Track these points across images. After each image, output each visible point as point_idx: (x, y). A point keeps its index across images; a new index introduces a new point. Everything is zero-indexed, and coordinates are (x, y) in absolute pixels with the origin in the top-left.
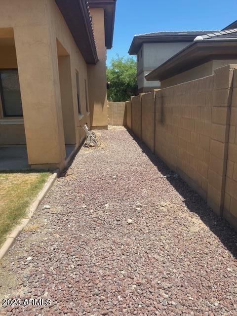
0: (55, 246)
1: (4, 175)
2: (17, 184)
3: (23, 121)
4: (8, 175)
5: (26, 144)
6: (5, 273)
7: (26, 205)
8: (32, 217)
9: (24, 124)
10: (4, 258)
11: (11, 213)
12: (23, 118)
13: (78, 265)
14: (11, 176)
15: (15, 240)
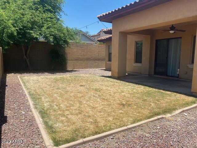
0: (174, 130)
1: (175, 94)
2: (178, 99)
3: (193, 66)
4: (177, 94)
5: (192, 80)
6: (146, 127)
7: (175, 109)
8: (174, 115)
9: (193, 68)
10: (150, 123)
11: (165, 109)
12: (193, 65)
13: (178, 141)
14: (178, 95)
15: (158, 119)
